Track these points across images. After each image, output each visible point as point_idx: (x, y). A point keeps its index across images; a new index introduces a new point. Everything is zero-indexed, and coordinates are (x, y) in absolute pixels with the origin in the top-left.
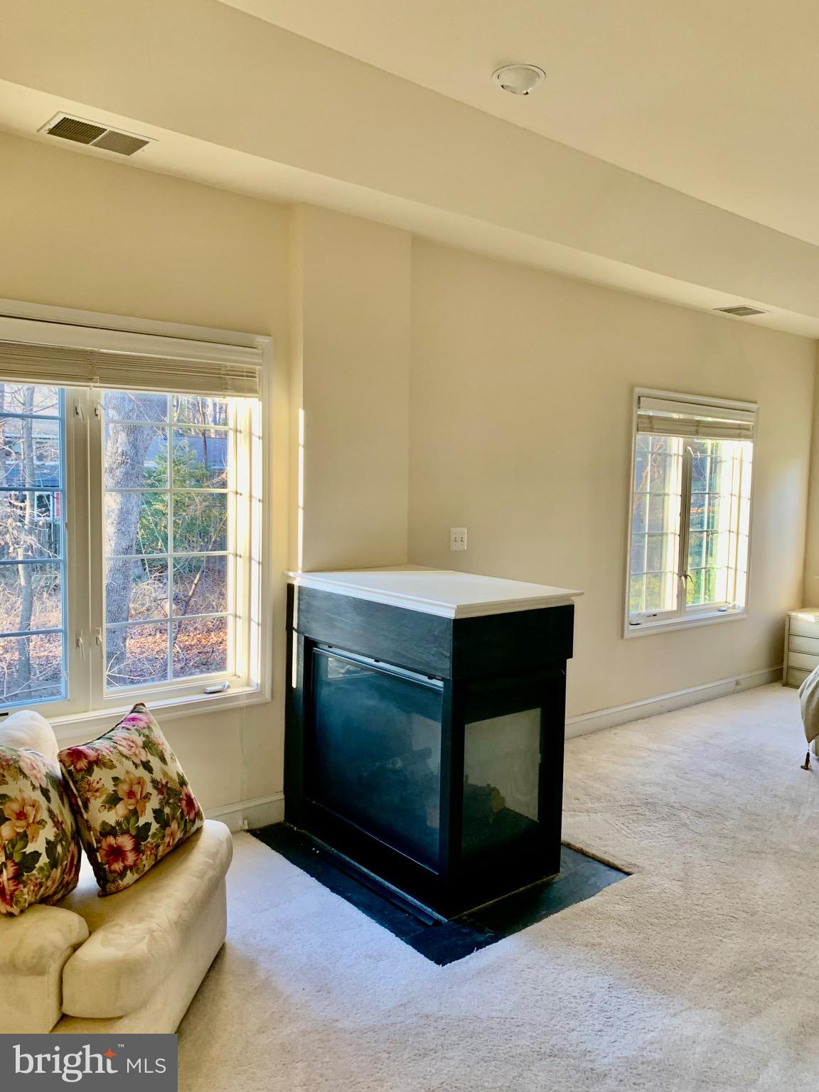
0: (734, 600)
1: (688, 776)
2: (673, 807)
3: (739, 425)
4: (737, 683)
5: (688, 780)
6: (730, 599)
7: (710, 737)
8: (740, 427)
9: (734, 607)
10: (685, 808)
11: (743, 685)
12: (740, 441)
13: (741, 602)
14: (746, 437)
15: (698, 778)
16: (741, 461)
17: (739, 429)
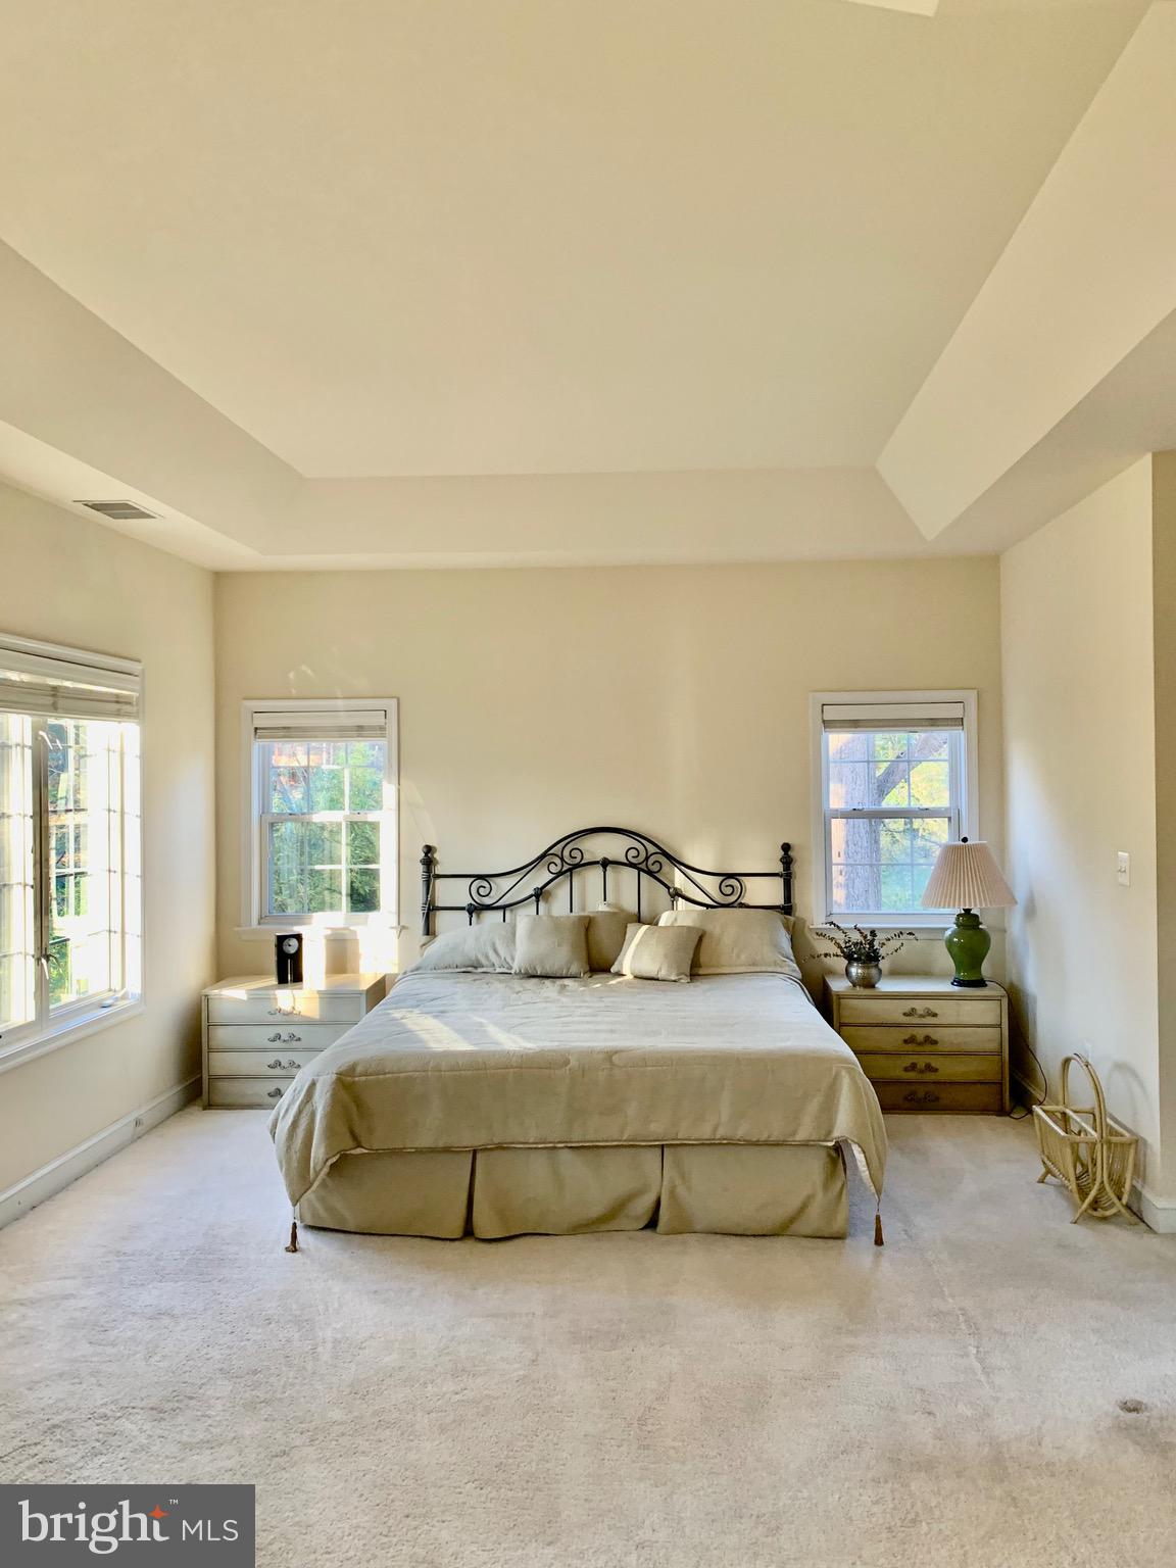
0: (123, 987)
1: (112, 1335)
2: (105, 1417)
3: (117, 696)
4: (138, 1123)
5: (113, 1344)
6: (116, 985)
7: (123, 1238)
8: (118, 700)
9: (124, 997)
10: (126, 1411)
11: (147, 1122)
12: (120, 722)
13: (134, 986)
14: (128, 715)
15: (129, 1334)
16: (122, 754)
17: (117, 702)
